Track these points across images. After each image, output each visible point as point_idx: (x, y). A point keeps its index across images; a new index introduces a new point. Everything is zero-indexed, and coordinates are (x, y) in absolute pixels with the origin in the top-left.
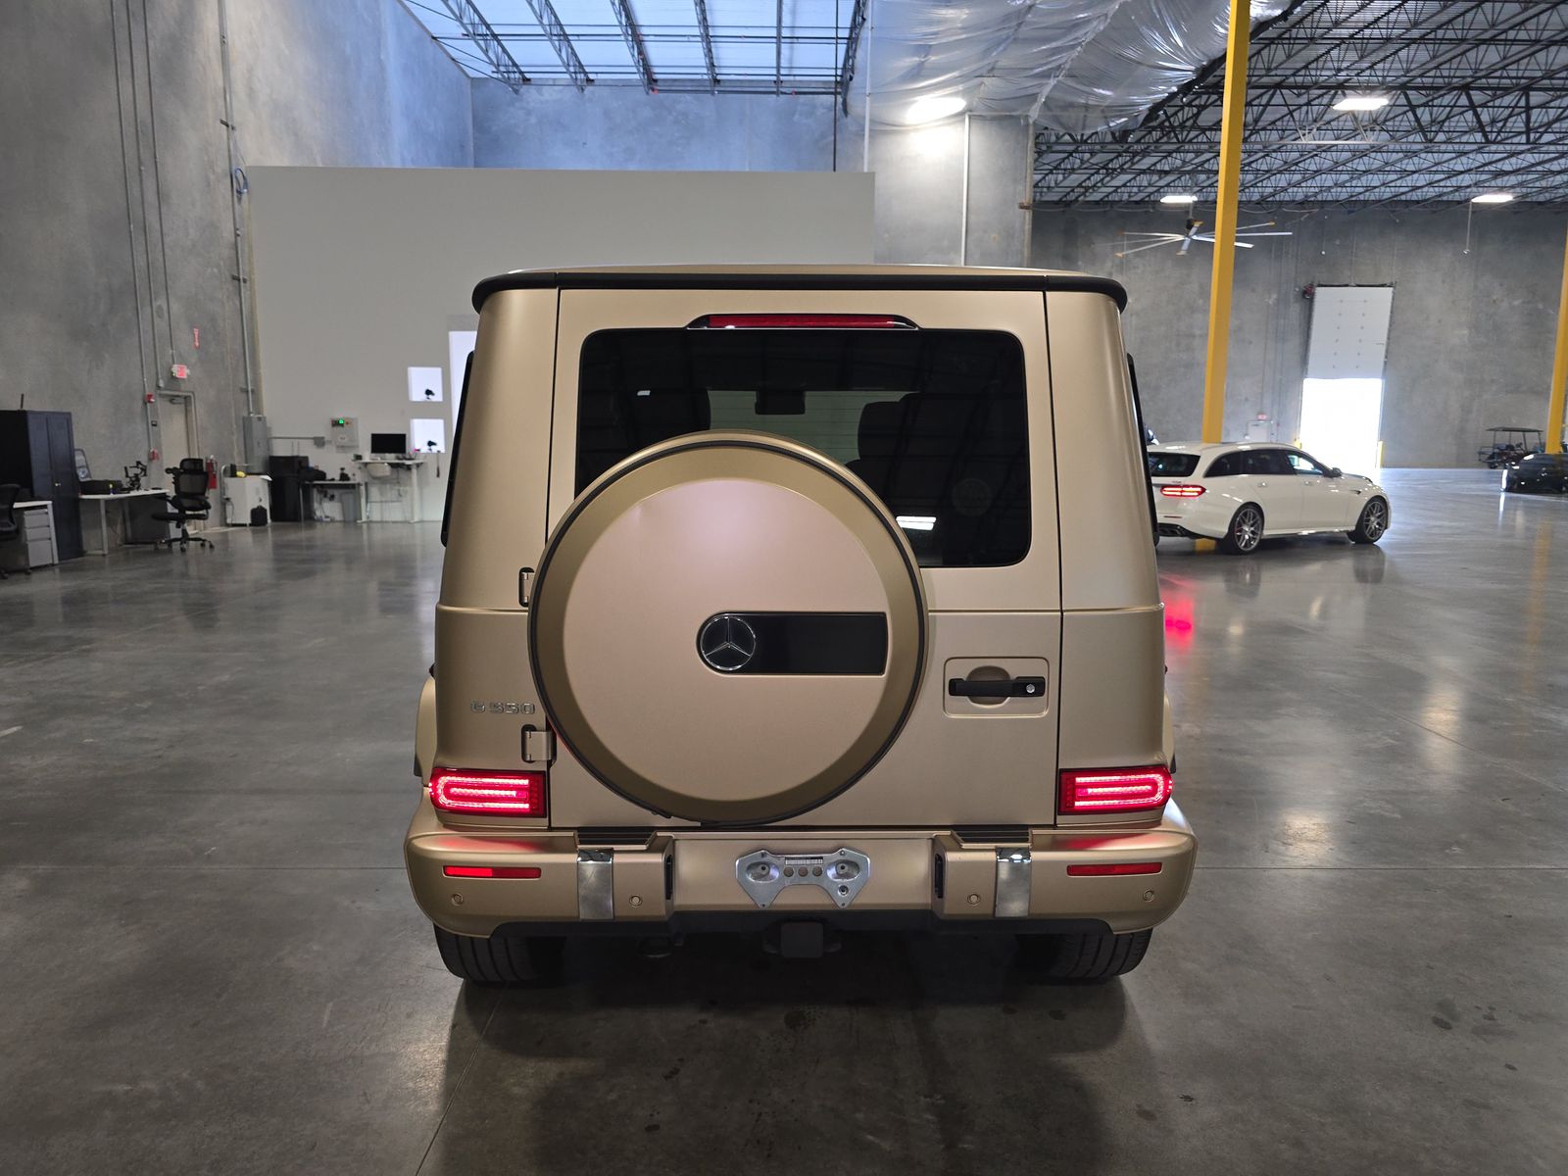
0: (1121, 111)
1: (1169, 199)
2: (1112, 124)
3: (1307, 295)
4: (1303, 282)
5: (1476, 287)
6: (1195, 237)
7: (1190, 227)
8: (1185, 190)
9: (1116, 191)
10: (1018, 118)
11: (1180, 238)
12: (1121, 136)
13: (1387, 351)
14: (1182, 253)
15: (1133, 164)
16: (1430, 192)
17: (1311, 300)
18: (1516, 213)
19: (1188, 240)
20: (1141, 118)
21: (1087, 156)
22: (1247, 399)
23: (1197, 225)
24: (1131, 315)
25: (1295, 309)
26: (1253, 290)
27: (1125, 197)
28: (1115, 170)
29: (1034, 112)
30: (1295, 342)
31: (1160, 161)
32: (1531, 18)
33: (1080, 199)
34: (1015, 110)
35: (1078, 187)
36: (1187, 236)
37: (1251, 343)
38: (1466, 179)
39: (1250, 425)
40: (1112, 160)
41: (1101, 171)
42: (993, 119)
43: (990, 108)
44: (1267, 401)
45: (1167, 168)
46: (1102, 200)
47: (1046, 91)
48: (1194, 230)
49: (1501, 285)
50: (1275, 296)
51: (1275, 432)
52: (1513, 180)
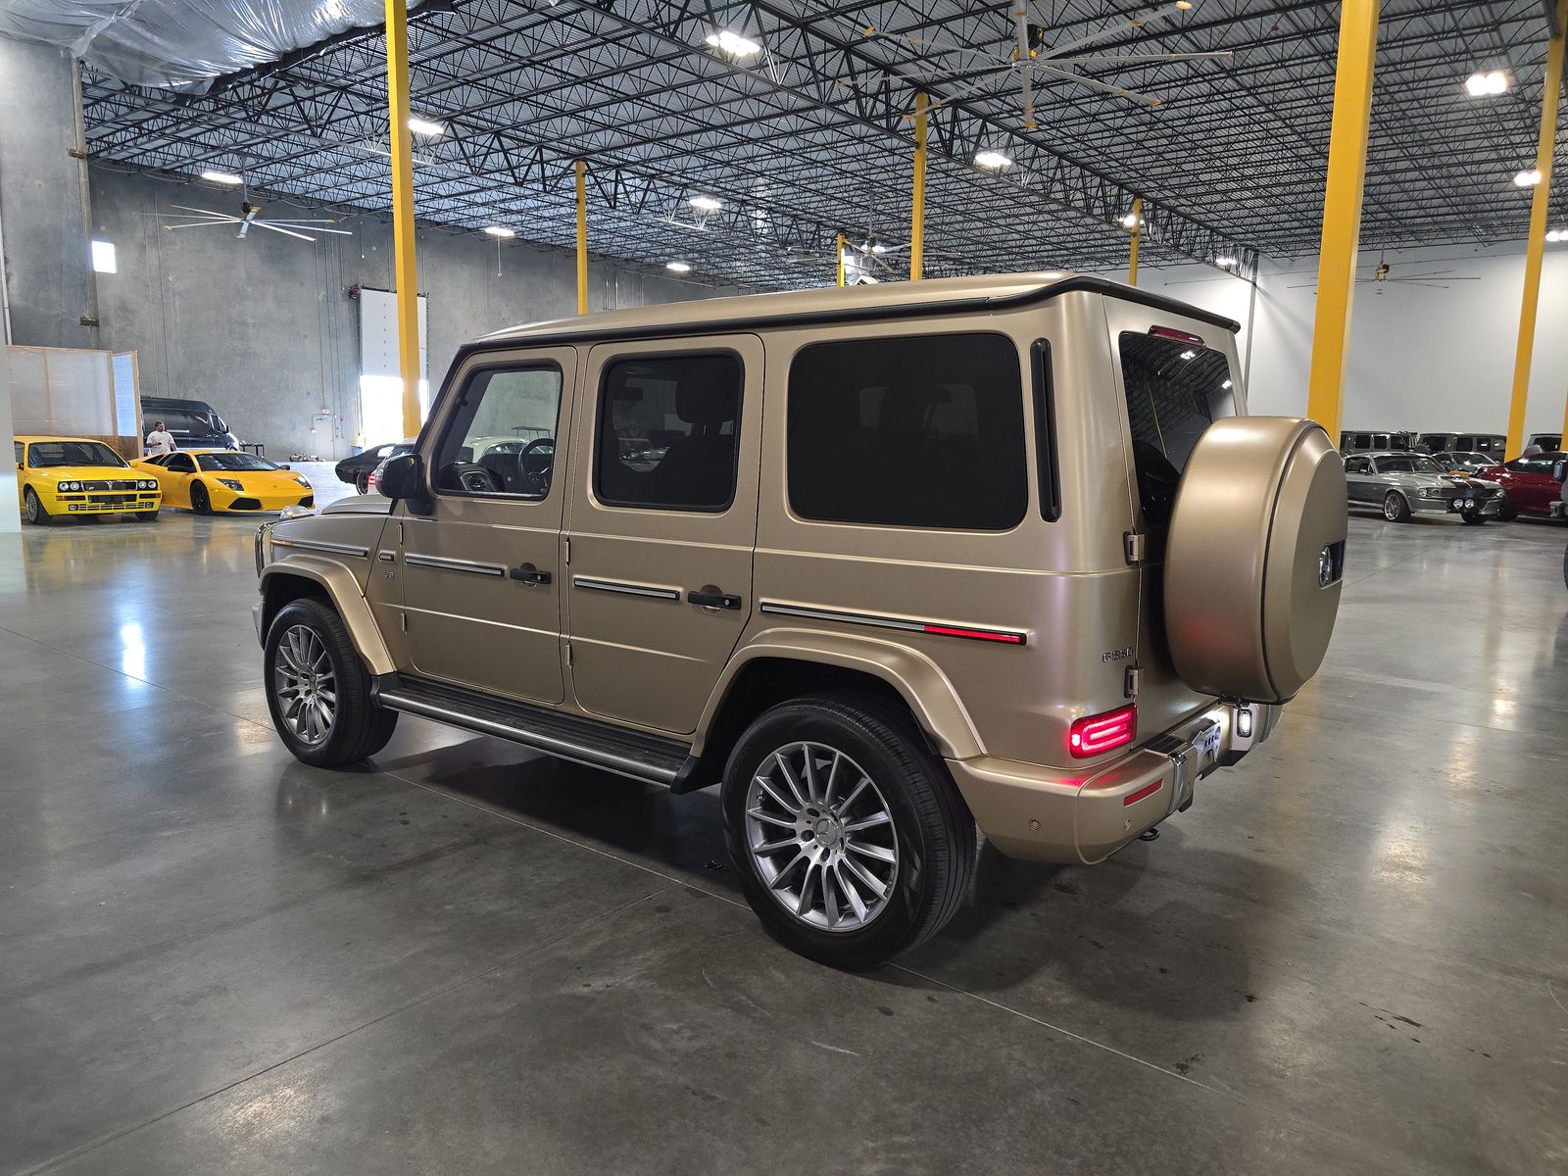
0: (187, 72)
1: (210, 175)
2: (174, 84)
3: (353, 295)
4: (349, 282)
5: (489, 306)
6: (253, 222)
7: (247, 211)
8: (229, 169)
9: (143, 154)
10: (55, 47)
11: (238, 220)
12: (182, 98)
13: (428, 356)
14: (242, 236)
15: (178, 131)
16: (452, 216)
17: (358, 301)
18: (513, 246)
19: (246, 225)
20: (208, 85)
21: (123, 110)
22: (308, 394)
23: (254, 210)
24: (174, 295)
25: (344, 307)
26: (302, 284)
27: (158, 164)
28: (151, 132)
29: (80, 47)
30: (348, 339)
31: (204, 133)
32: (505, 72)
33: (101, 155)
34: (50, 37)
35: (97, 139)
36: (245, 220)
37: (305, 337)
38: (482, 211)
39: (315, 418)
40: (147, 120)
41: (131, 129)
42: (21, 40)
43: (19, 27)
44: (328, 396)
45: (213, 142)
46: (123, 160)
47: (98, 28)
48: (251, 215)
49: (507, 306)
50: (323, 293)
51: (339, 427)
52: (515, 218)
